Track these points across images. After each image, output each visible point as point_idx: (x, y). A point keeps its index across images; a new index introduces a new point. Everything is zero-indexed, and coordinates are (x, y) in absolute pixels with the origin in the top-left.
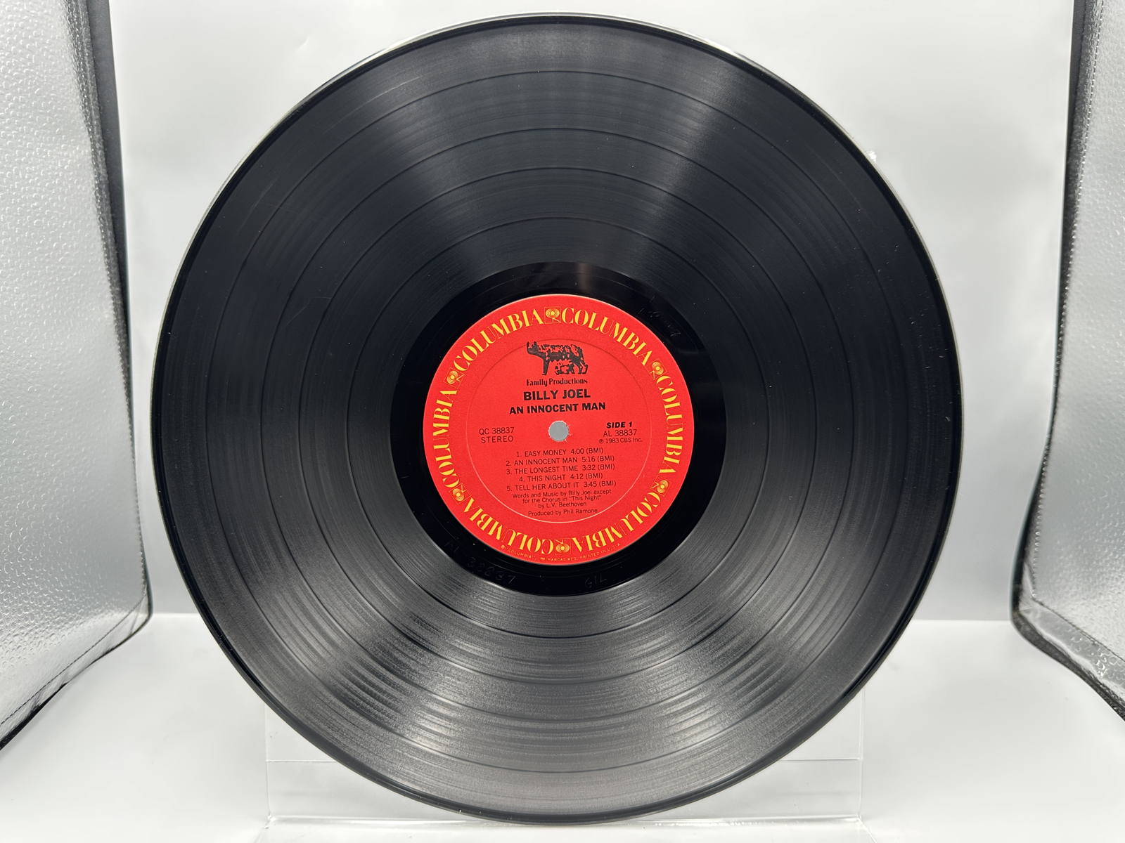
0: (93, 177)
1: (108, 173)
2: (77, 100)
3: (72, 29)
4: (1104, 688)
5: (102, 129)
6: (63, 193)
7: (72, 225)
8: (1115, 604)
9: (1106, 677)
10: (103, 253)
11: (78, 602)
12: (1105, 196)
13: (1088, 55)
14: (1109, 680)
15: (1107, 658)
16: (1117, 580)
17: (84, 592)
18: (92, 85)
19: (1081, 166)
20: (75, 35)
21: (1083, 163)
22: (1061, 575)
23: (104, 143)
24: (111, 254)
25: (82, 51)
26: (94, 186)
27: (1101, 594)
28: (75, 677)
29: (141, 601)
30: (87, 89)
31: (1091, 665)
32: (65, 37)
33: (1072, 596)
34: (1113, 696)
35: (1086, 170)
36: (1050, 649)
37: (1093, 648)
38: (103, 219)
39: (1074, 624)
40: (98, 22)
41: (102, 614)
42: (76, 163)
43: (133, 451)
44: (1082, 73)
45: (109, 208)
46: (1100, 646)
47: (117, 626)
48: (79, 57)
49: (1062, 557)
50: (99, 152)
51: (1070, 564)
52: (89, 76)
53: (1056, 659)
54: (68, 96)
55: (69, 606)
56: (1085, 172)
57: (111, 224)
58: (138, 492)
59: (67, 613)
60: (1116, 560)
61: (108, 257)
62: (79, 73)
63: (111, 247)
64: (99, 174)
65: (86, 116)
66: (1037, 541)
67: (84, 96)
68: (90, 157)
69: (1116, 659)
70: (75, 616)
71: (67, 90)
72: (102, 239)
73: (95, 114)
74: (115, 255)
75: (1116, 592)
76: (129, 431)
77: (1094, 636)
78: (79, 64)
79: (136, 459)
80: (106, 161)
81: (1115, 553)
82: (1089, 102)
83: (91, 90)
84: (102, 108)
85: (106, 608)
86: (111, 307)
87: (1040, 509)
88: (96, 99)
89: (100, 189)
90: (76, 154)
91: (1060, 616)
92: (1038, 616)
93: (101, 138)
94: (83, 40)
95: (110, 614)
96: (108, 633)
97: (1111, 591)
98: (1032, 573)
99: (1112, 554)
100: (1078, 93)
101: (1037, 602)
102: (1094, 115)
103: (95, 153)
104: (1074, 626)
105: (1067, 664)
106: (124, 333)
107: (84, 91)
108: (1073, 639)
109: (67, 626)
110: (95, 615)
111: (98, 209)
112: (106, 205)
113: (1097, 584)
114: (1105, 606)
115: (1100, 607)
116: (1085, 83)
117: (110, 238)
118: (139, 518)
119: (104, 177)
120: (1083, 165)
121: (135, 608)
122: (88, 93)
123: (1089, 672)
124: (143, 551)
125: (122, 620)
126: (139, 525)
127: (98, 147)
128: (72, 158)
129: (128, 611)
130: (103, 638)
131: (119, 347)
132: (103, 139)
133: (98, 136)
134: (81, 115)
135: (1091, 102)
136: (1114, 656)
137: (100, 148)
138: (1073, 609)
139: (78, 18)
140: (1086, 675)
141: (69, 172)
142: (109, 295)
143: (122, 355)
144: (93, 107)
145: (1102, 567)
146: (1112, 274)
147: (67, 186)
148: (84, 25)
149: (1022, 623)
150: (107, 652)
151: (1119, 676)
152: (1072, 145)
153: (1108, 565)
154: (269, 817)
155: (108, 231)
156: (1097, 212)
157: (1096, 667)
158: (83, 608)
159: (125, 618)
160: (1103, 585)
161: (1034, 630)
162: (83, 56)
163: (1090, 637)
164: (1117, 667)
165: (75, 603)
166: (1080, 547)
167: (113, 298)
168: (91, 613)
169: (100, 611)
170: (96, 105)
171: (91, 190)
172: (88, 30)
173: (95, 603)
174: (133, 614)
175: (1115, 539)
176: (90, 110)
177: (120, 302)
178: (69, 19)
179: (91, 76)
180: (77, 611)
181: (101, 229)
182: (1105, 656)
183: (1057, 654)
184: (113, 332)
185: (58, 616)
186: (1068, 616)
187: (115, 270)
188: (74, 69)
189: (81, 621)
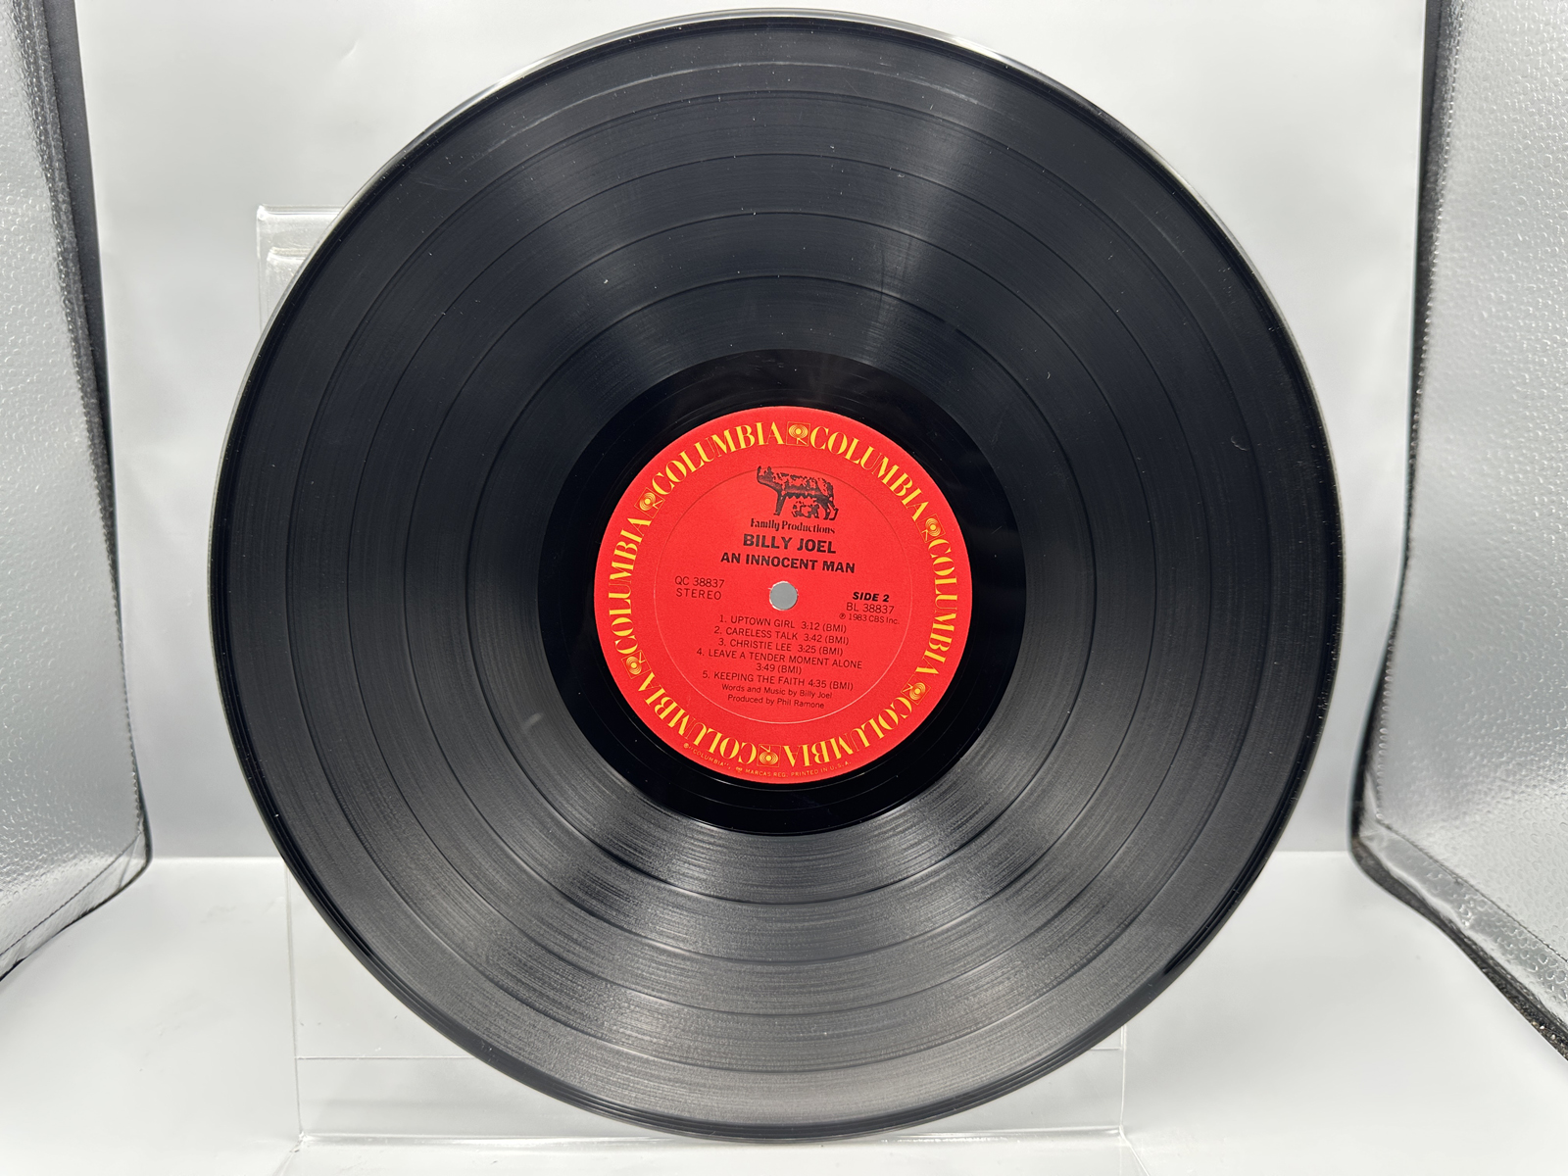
0: (53, 242)
1: (76, 236)
2: (29, 134)
3: (19, 32)
4: (1469, 942)
5: (67, 174)
6: (10, 265)
7: (23, 310)
8: (1484, 828)
9: (1472, 927)
10: (70, 349)
11: (37, 844)
12: (1467, 264)
13: (1445, 68)
14: (1477, 932)
15: (1475, 900)
16: (1486, 794)
17: (47, 830)
18: (51, 111)
19: (1437, 222)
20: (23, 40)
21: (1439, 218)
22: (1412, 788)
23: (70, 195)
24: (82, 351)
25: (36, 62)
26: (55, 254)
27: (1465, 813)
28: (36, 950)
29: (134, 841)
30: (44, 117)
31: (1452, 911)
32: (9, 44)
33: (1428, 816)
34: (1481, 953)
35: (1442, 227)
36: (1400, 889)
37: (1457, 887)
38: (69, 301)
39: (1432, 854)
40: (59, 22)
41: (74, 861)
42: (28, 222)
43: (120, 630)
44: (1437, 94)
45: (79, 286)
46: (1465, 884)
47: (97, 877)
48: (32, 69)
49: (1414, 763)
50: (64, 207)
51: (1424, 773)
52: (46, 99)
53: (1408, 903)
54: (13, 127)
55: (24, 850)
56: (1442, 230)
57: (82, 309)
58: (128, 688)
59: (22, 860)
60: (1484, 766)
61: (78, 356)
62: (32, 94)
63: (83, 342)
64: (63, 239)
65: (42, 156)
66: (1382, 742)
67: (38, 127)
68: (49, 214)
69: (1485, 903)
70: (33, 865)
71: (13, 119)
72: (69, 330)
73: (56, 154)
74: (90, 352)
75: (1485, 811)
76: (113, 602)
77: (1458, 871)
78: (32, 83)
79: (125, 642)
80: (74, 219)
81: (1483, 757)
82: (1446, 133)
83: (50, 119)
84: (67, 144)
85: (81, 852)
86: (84, 426)
87: (1386, 697)
88: (58, 131)
89: (65, 259)
90: (27, 210)
91: (1412, 843)
92: (1385, 844)
93: (65, 186)
94: (37, 48)
95: (86, 860)
96: (84, 888)
97: (1478, 810)
98: (1376, 785)
99: (1478, 758)
100: (1433, 122)
101: (1383, 825)
102: (1453, 152)
103: (56, 208)
104: (1431, 858)
105: (1422, 910)
106: (103, 463)
107: (39, 120)
108: (1429, 875)
109: (21, 878)
110: (65, 862)
111: (62, 288)
112: (75, 283)
113: (1460, 799)
114: (1472, 830)
115: (1464, 831)
116: (1442, 108)
117: (81, 328)
118: (129, 725)
119: (71, 243)
120: (1439, 220)
121: (126, 850)
122: (45, 123)
123: (1451, 921)
124: (136, 770)
125: (105, 869)
126: (129, 735)
127: (61, 200)
128: (23, 216)
129: (115, 856)
130: (76, 895)
131: (96, 483)
132: (69, 188)
133: (60, 184)
134: (34, 154)
135: (1449, 133)
136: (1483, 898)
137: (64, 202)
138: (1429, 835)
139: (28, 17)
140: (1446, 925)
141: (18, 235)
142: (80, 410)
143: (101, 494)
144: (53, 143)
145: (1466, 776)
146: (1477, 372)
147: (15, 255)
148: (38, 26)
149: (1364, 855)
150: (84, 914)
151: (1490, 926)
152: (1425, 194)
153: (1474, 774)
154: (300, 1136)
155: (77, 318)
156: (1458, 286)
157: (1459, 914)
158: (45, 853)
159: (109, 866)
160: (1468, 801)
161: (1378, 863)
162: (37, 69)
163: (1452, 873)
164: (1487, 914)
165: (34, 845)
166: (1437, 749)
167: (87, 414)
168: (58, 859)
169: (71, 856)
170: (58, 140)
171: (52, 261)
172: (44, 33)
173: (64, 845)
174: (123, 860)
175: (1483, 737)
176: (49, 146)
177: (97, 420)
178: (15, 18)
179: (50, 99)
180: (36, 857)
181: (66, 315)
182: (1472, 899)
183: (1408, 897)
184: (87, 462)
185: (8, 865)
186: (1424, 843)
187: (89, 374)
188: (23, 89)
189: (42, 871)
